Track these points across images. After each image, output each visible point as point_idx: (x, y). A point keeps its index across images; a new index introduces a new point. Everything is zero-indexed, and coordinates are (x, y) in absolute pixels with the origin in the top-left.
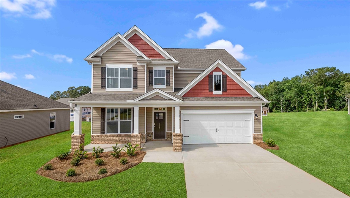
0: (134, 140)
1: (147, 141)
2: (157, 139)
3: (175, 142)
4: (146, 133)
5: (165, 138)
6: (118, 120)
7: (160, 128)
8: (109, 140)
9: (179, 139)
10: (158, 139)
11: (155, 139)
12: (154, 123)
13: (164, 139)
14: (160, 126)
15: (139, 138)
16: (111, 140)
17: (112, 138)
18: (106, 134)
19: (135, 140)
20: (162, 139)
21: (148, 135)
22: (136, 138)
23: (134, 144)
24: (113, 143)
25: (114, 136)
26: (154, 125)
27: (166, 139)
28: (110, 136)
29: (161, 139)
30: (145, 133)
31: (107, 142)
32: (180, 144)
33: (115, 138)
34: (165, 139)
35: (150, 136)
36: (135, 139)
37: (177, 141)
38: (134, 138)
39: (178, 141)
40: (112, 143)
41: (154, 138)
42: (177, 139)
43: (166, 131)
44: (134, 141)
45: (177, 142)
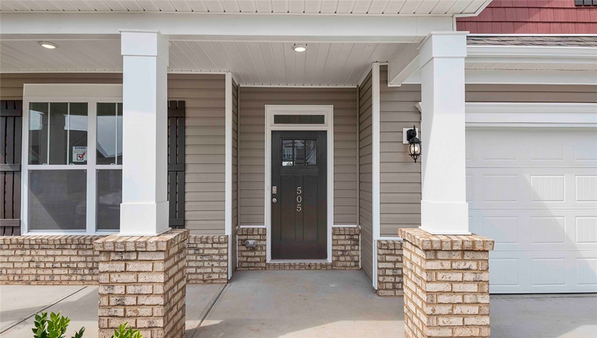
0: (114, 278)
1: (238, 271)
2: (287, 262)
3: (443, 299)
4: (235, 233)
5: (325, 257)
6: (85, 163)
7: (299, 208)
8: (37, 267)
9: (469, 276)
10: (292, 262)
11: (277, 262)
12: (272, 185)
13: (318, 262)
14: (299, 199)
15: (160, 267)
16: (45, 268)
17: (54, 256)
18: (26, 234)
19: (126, 284)
20: (313, 262)
21: (244, 243)
22: (131, 267)
23: (120, 311)
24: (61, 282)
25: (62, 245)
26: (273, 196)
27: (330, 259)
28: (42, 244)
29: (307, 262)
30: (228, 231)
31: (26, 278)
32: (480, 314)
33: (70, 255)
34: (323, 262)
35: (253, 249)
36: (125, 271)
37: (452, 292)
38: (120, 266)
39: (463, 294)
40: (52, 281)
41: (273, 257)
42: (458, 276)
43: (330, 224)
44: (119, 290)
45: (453, 304)
